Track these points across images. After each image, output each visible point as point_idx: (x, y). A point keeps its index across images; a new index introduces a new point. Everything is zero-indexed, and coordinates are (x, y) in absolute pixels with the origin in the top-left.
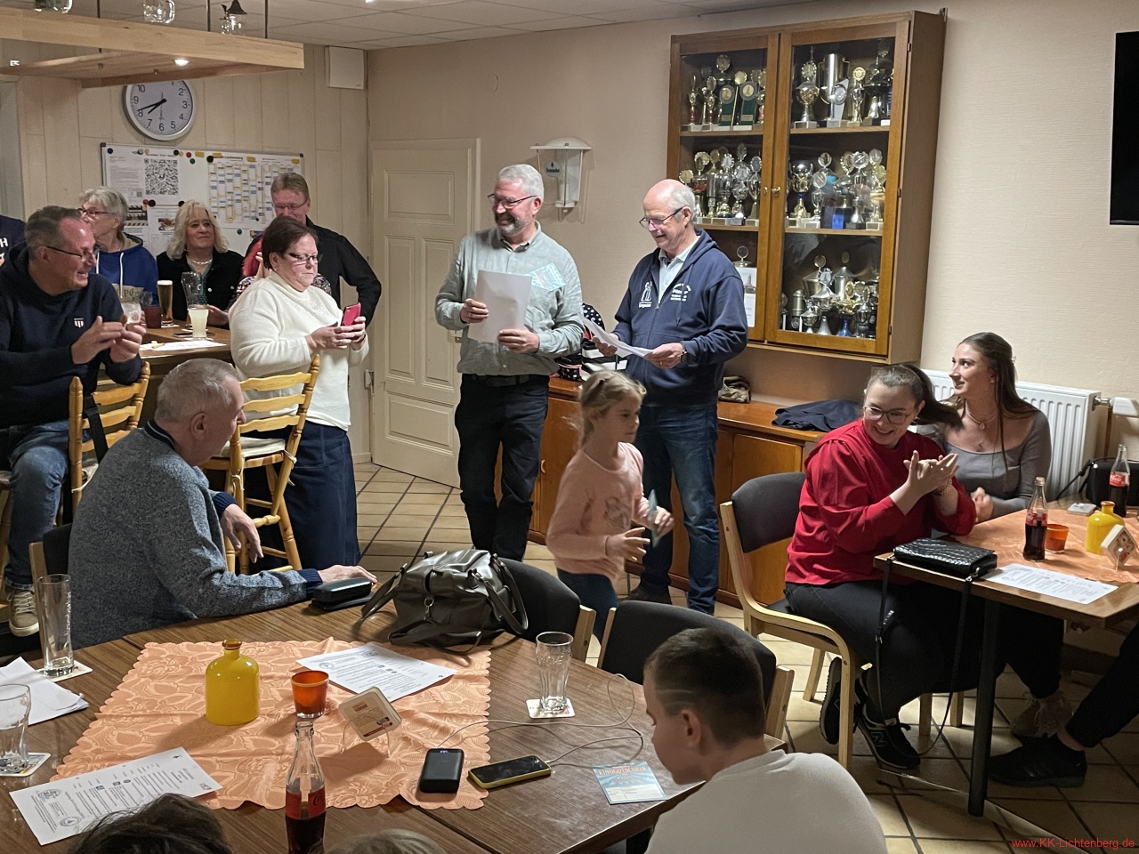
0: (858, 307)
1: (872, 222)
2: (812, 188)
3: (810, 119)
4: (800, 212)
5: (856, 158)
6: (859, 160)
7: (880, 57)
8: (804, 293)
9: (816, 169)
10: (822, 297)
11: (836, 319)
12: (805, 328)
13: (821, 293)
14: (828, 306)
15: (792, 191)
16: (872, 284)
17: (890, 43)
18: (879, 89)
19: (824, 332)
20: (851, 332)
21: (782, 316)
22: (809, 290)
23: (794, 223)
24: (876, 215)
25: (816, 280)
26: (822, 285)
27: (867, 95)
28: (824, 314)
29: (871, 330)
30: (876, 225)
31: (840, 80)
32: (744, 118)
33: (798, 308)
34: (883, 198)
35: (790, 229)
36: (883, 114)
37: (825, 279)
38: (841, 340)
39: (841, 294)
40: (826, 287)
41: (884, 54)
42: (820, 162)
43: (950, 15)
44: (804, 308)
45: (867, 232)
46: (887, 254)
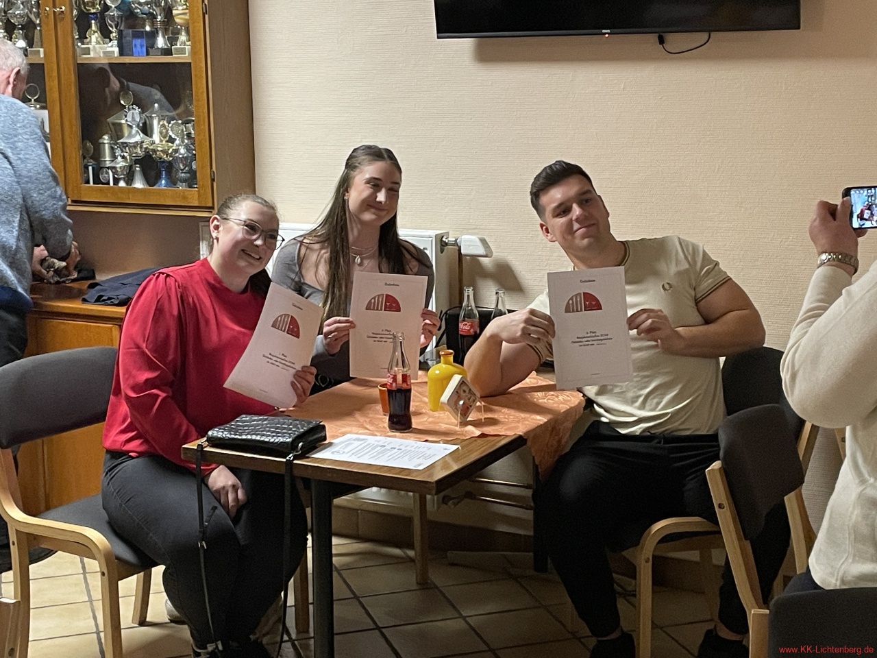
0: (176, 151)
1: (179, 46)
2: (105, 7)
4: (94, 37)
8: (111, 138)
10: (132, 140)
11: (151, 166)
12: (116, 181)
13: (130, 136)
14: (139, 152)
15: (80, 13)
16: (189, 122)
19: (139, 184)
20: (173, 182)
21: (86, 168)
22: (117, 132)
23: (87, 51)
24: (183, 37)
25: (123, 121)
26: (131, 127)
28: (137, 162)
29: (192, 180)
30: (184, 49)
33: (107, 157)
35: (84, 58)
37: (134, 119)
38: (160, 193)
39: (156, 137)
40: (135, 129)
44: (114, 157)
45: (174, 58)
46: (200, 84)
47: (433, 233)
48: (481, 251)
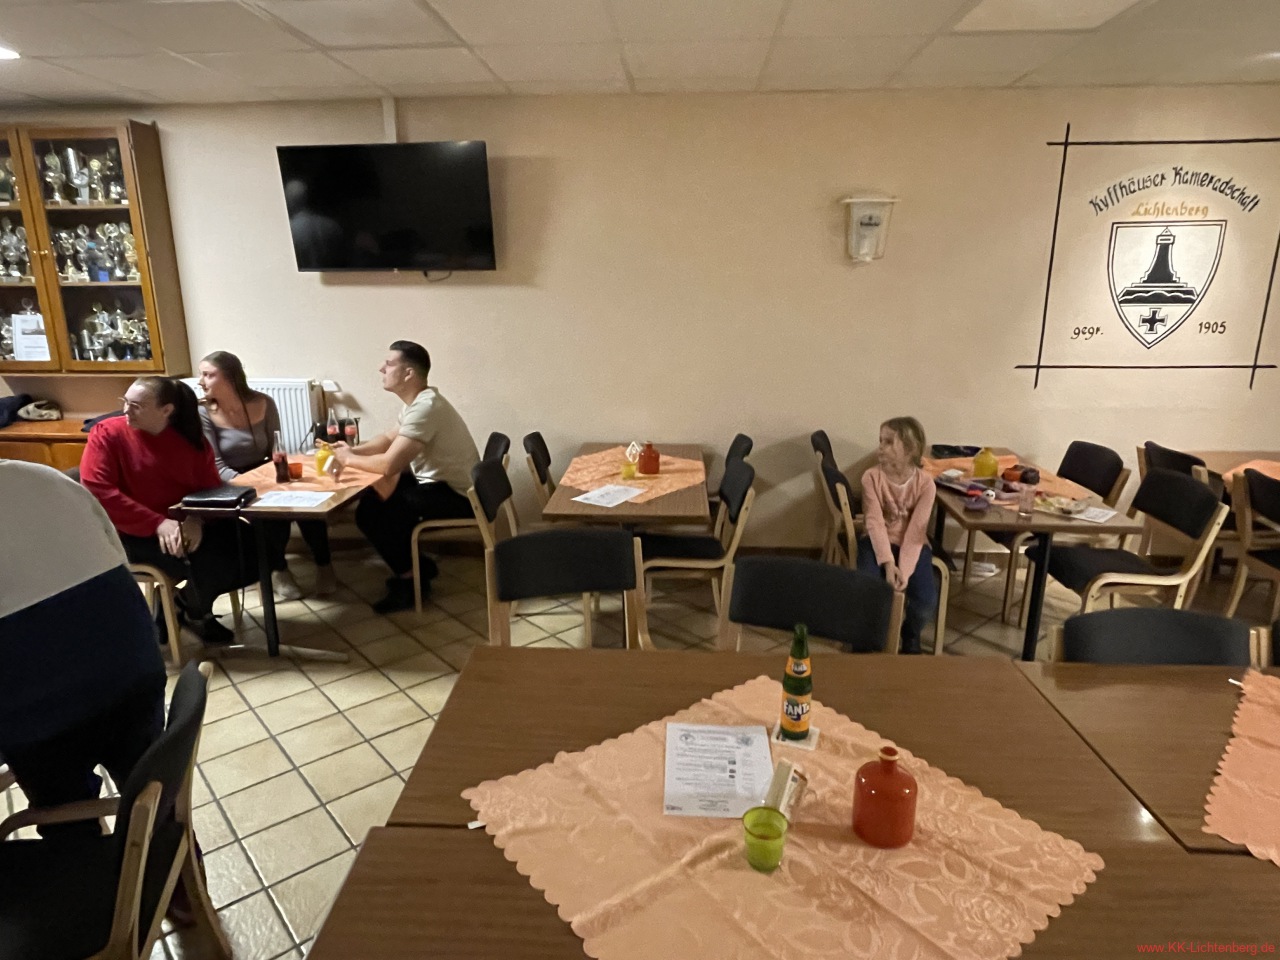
0: (136, 338)
1: (131, 275)
2: (77, 252)
3: (62, 198)
4: (71, 270)
5: (108, 228)
6: (111, 229)
7: (110, 153)
8: (89, 331)
9: (77, 237)
10: (104, 333)
11: (120, 348)
12: (96, 357)
13: (103, 330)
14: (110, 340)
15: (59, 255)
16: (143, 321)
17: (115, 142)
18: (114, 176)
19: (112, 359)
20: (135, 356)
21: (73, 350)
22: (93, 328)
23: (68, 278)
24: (134, 270)
25: (97, 321)
26: (102, 325)
27: (106, 181)
28: (110, 345)
29: (149, 355)
30: (135, 277)
31: (81, 169)
32: (2, 196)
33: (87, 344)
34: (136, 258)
35: (66, 283)
36: (122, 196)
37: (104, 320)
38: (127, 364)
39: (121, 330)
40: (105, 325)
41: (113, 151)
42: (80, 232)
43: (161, 126)
44: (92, 343)
45: (129, 283)
46: (148, 298)
47: (306, 380)
48: (335, 388)
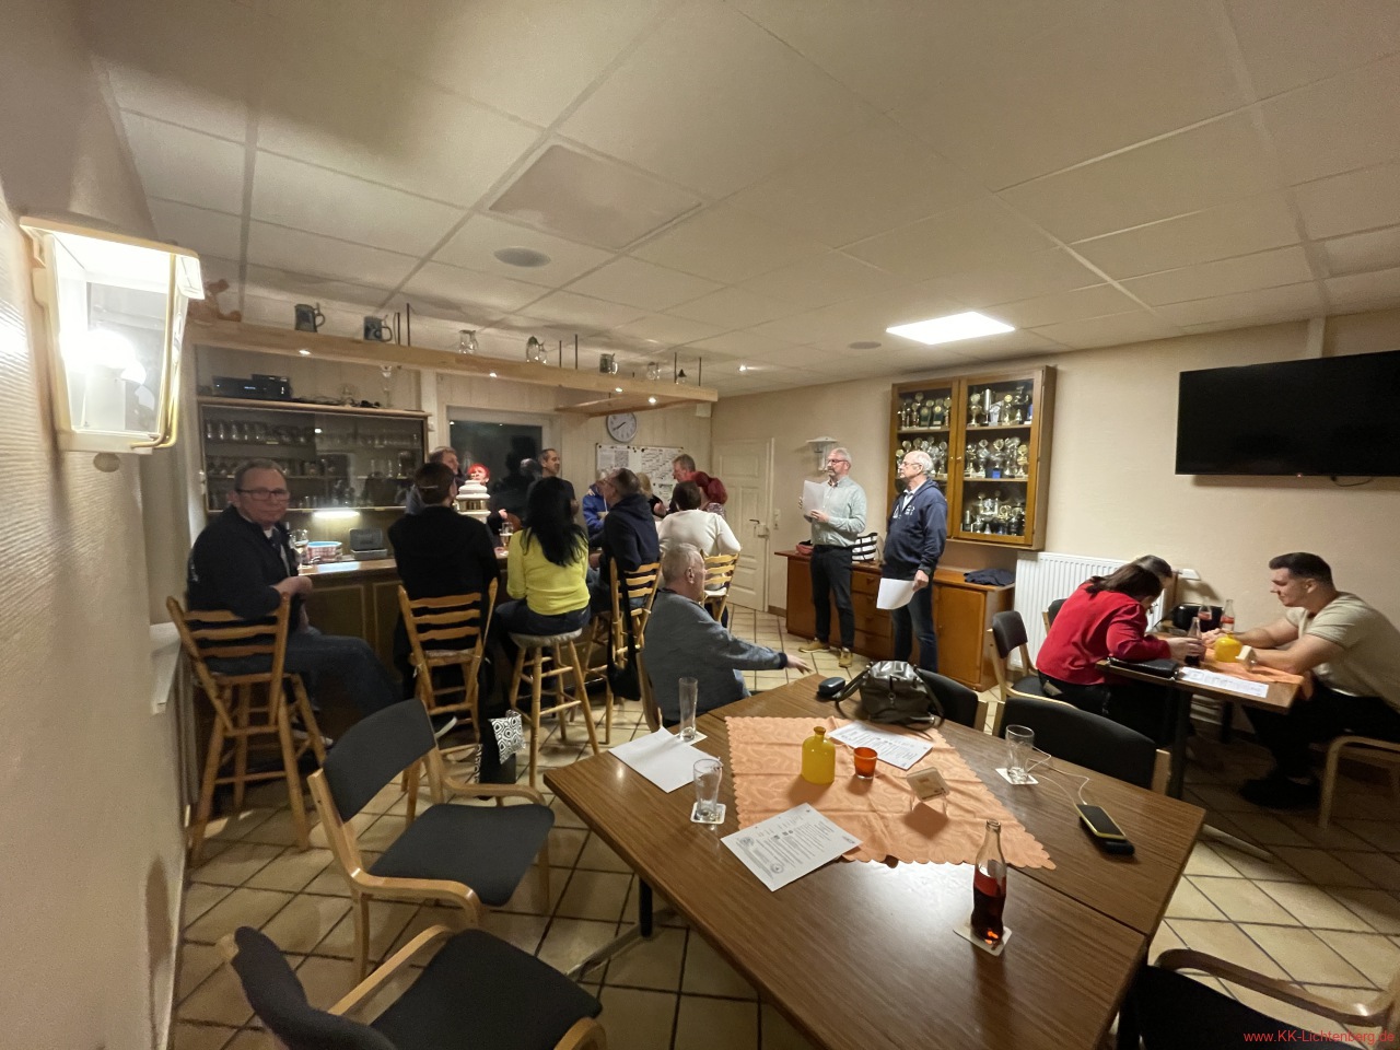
0: (1010, 519)
1: (1018, 475)
2: (978, 458)
4: (971, 470)
5: (1005, 442)
6: (1007, 443)
8: (973, 512)
9: (978, 448)
10: (984, 514)
11: (995, 526)
12: (975, 530)
13: (983, 511)
14: (990, 519)
15: (964, 459)
17: (1030, 382)
18: (1021, 405)
19: (988, 532)
20: (1008, 532)
22: (976, 511)
23: (968, 475)
24: (1021, 471)
25: (980, 505)
26: (983, 508)
27: (1014, 409)
28: (988, 523)
30: (1021, 476)
32: (935, 423)
34: (1025, 463)
35: (967, 479)
36: (1025, 418)
37: (986, 504)
38: (999, 537)
39: (997, 512)
40: (986, 508)
42: (981, 444)
43: (1061, 369)
45: (1016, 480)
46: (1031, 491)
